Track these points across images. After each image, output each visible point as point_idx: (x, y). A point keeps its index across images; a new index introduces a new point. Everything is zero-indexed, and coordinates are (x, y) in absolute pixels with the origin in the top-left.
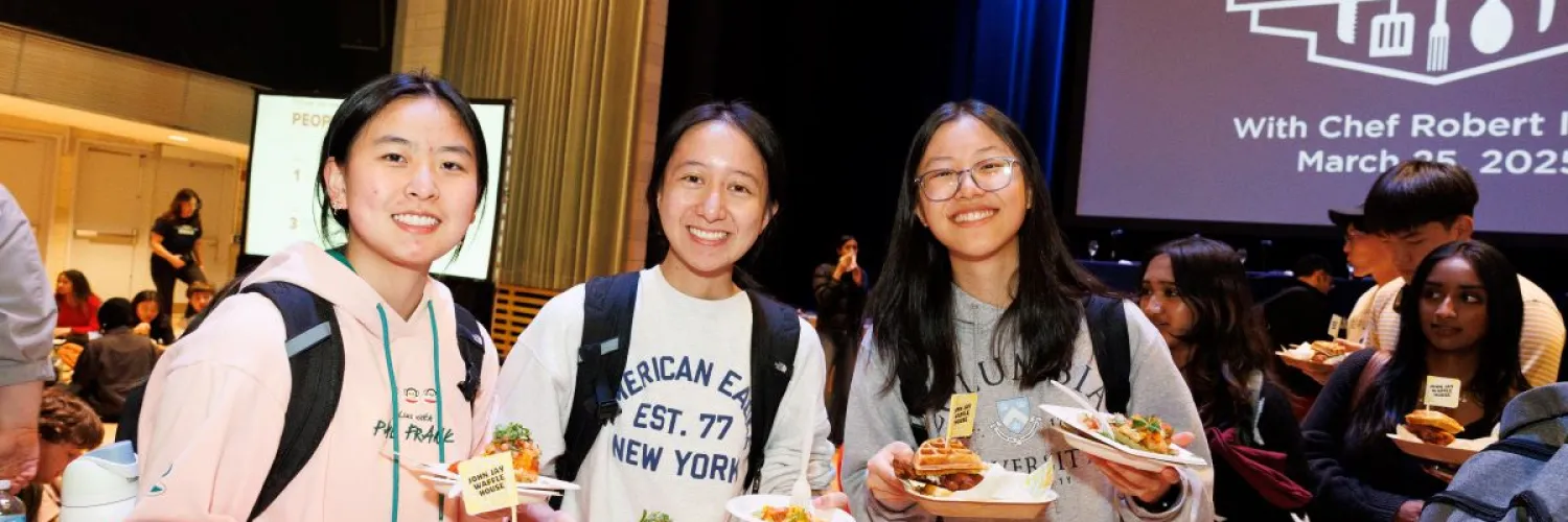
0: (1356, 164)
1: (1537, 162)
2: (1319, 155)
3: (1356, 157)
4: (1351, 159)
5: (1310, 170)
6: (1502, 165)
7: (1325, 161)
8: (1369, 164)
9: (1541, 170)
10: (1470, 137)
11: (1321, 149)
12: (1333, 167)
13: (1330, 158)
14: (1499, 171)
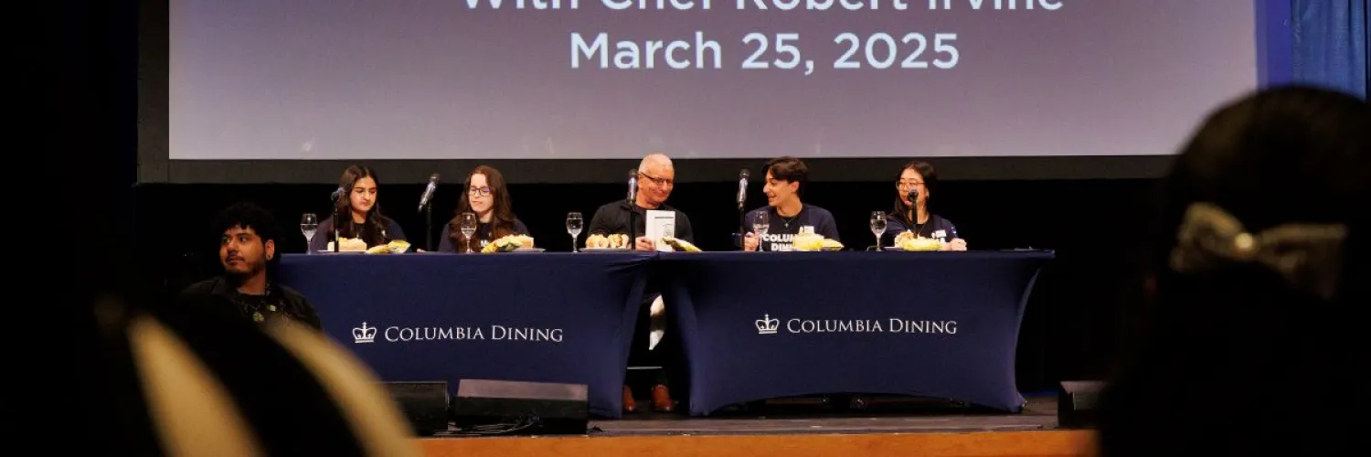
0: (659, 55)
1: (905, 51)
2: (602, 39)
3: (659, 44)
4: (651, 48)
5: (590, 64)
6: (860, 56)
7: (613, 51)
8: (679, 55)
9: (908, 63)
10: (815, 10)
11: (603, 31)
12: (626, 60)
13: (620, 45)
14: (856, 65)
